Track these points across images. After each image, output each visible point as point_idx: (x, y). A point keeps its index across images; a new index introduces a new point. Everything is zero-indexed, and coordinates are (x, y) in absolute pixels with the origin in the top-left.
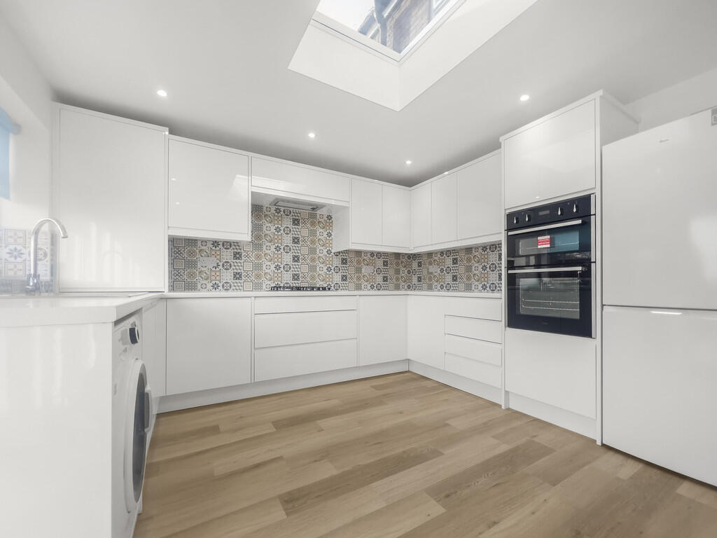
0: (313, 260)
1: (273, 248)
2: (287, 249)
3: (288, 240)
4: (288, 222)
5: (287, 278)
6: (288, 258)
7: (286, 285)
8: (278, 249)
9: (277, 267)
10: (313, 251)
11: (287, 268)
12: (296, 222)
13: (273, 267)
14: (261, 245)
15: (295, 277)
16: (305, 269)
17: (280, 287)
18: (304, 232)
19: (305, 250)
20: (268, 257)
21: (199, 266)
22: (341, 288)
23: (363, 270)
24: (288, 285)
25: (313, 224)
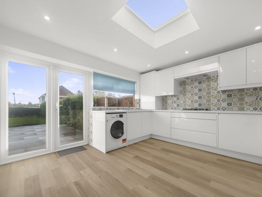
0: (209, 97)
1: (190, 95)
2: (196, 94)
3: (196, 91)
4: (196, 84)
5: (196, 105)
6: (196, 98)
7: (195, 108)
8: (192, 95)
9: (192, 102)
10: (209, 93)
11: (196, 101)
12: (200, 83)
13: (190, 102)
14: (186, 94)
15: (200, 105)
16: (205, 101)
17: (193, 109)
18: (204, 86)
19: (204, 93)
20: (188, 98)
21: (168, 103)
22: (227, 109)
23: (246, 99)
24: (197, 108)
25: (209, 81)
